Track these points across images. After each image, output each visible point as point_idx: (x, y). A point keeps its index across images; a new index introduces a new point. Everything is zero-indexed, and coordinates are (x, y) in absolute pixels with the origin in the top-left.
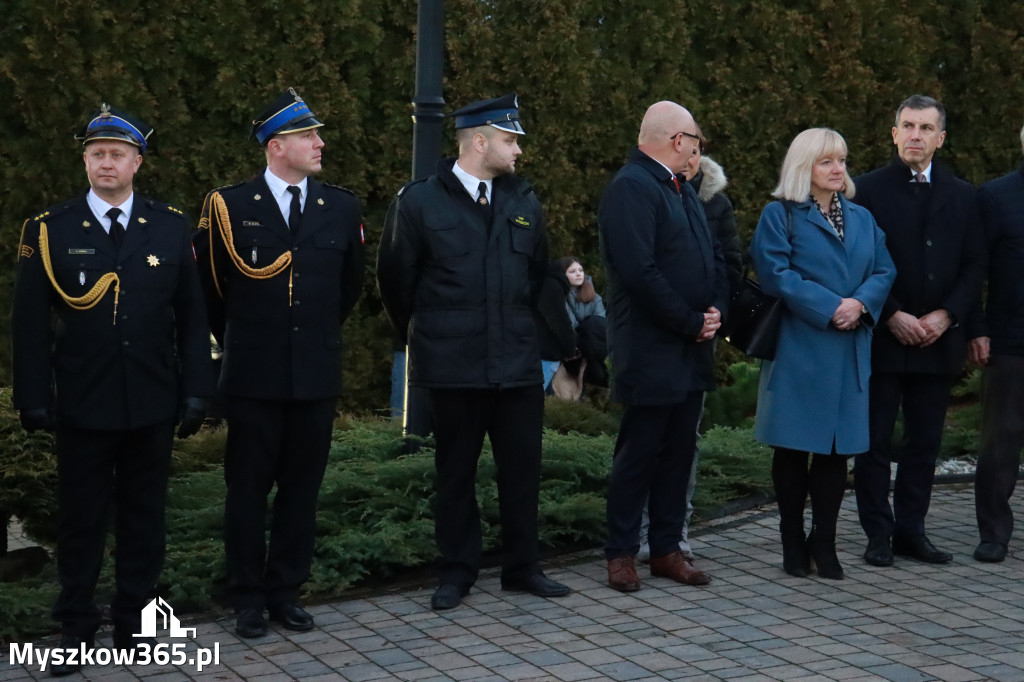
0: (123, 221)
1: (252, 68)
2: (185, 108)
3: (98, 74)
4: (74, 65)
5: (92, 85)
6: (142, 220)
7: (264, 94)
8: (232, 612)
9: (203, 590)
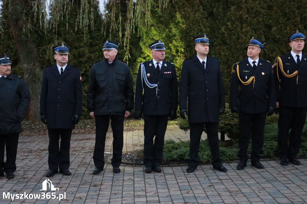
0: (256, 64)
1: (281, 27)
2: (264, 37)
3: (244, 30)
4: (238, 28)
5: (242, 33)
6: (261, 64)
7: (284, 33)
8: (279, 159)
9: (272, 153)
